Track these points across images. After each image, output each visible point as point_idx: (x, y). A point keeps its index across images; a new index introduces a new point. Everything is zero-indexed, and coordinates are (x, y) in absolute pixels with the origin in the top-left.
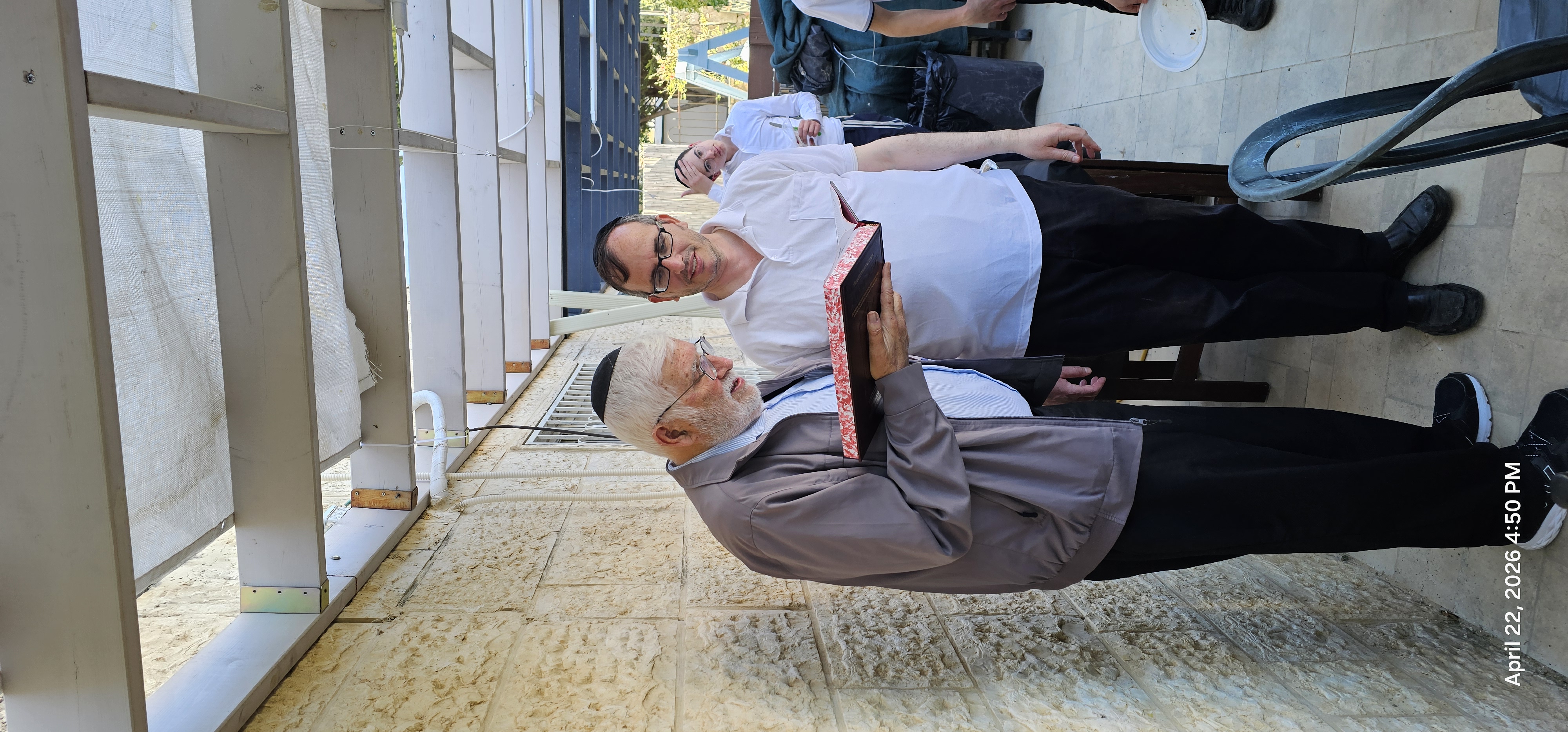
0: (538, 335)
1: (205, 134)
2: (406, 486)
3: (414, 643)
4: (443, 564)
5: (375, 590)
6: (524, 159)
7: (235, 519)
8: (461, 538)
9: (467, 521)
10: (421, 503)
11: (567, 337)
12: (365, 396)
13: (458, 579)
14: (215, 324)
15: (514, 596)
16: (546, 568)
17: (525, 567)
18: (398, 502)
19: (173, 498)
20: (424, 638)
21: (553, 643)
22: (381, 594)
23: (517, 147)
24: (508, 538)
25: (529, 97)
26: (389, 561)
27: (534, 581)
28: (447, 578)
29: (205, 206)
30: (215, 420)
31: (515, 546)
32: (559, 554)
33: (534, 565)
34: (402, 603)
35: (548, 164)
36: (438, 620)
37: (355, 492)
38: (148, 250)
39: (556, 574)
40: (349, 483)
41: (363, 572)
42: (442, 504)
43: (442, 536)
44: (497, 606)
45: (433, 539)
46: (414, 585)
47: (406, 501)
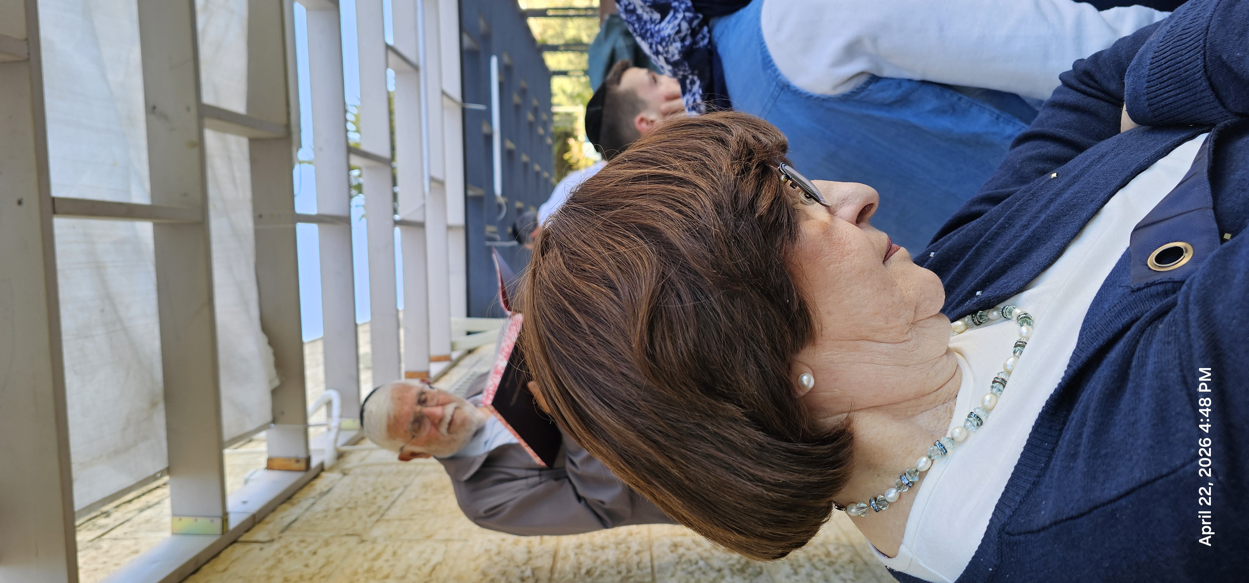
1: (155, 225)
2: (302, 455)
3: (281, 555)
4: (319, 507)
5: (267, 523)
7: (168, 471)
8: (338, 491)
9: (347, 480)
10: (315, 467)
11: (470, 352)
12: (274, 392)
13: (326, 516)
14: (157, 344)
15: (359, 526)
16: (388, 509)
17: (374, 508)
18: (296, 466)
19: (117, 452)
20: (289, 552)
21: (372, 554)
22: (271, 526)
23: (417, 218)
24: (369, 490)
25: (426, 182)
27: (376, 517)
28: (319, 515)
30: (154, 405)
31: (372, 494)
32: (402, 500)
33: (380, 507)
34: (282, 531)
35: (449, 228)
36: (303, 541)
37: (270, 460)
38: (108, 297)
39: (393, 513)
41: (260, 511)
42: (331, 469)
43: (325, 489)
44: (344, 532)
46: (295, 520)
47: (302, 465)
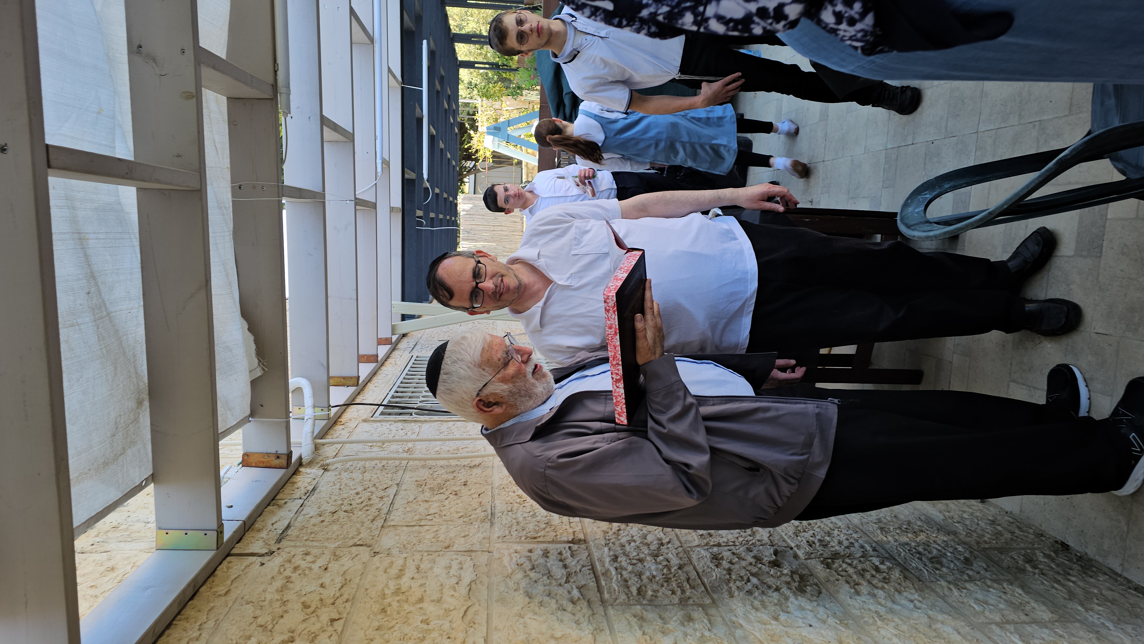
0: (382, 335)
1: (138, 190)
2: (283, 450)
3: (288, 573)
4: (310, 510)
5: (259, 530)
6: (374, 206)
7: (153, 478)
8: (324, 489)
9: (329, 477)
10: (295, 462)
11: (404, 335)
12: (254, 383)
13: (323, 521)
14: (141, 331)
15: (365, 535)
16: (389, 512)
17: (373, 511)
18: (277, 462)
19: (106, 464)
20: (296, 568)
21: (394, 571)
22: (264, 534)
23: (369, 197)
24: (360, 489)
25: (379, 161)
26: (270, 508)
27: (379, 523)
28: (313, 521)
29: (136, 243)
30: (140, 403)
31: (365, 495)
32: (399, 502)
33: (379, 510)
34: (279, 541)
35: (392, 209)
36: (307, 554)
37: (246, 455)
38: (92, 276)
39: (396, 517)
40: (240, 447)
41: (250, 517)
42: (310, 464)
43: (310, 488)
44: (351, 543)
45: (303, 491)
46: (288, 527)
47: (283, 461)
